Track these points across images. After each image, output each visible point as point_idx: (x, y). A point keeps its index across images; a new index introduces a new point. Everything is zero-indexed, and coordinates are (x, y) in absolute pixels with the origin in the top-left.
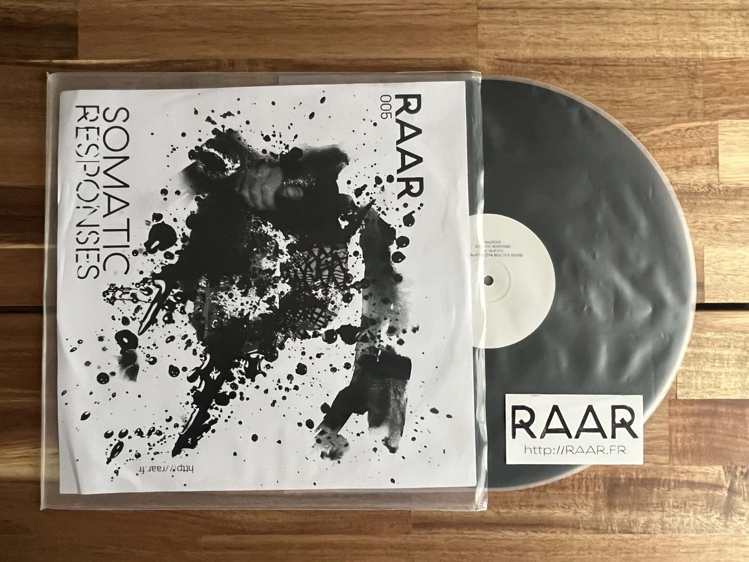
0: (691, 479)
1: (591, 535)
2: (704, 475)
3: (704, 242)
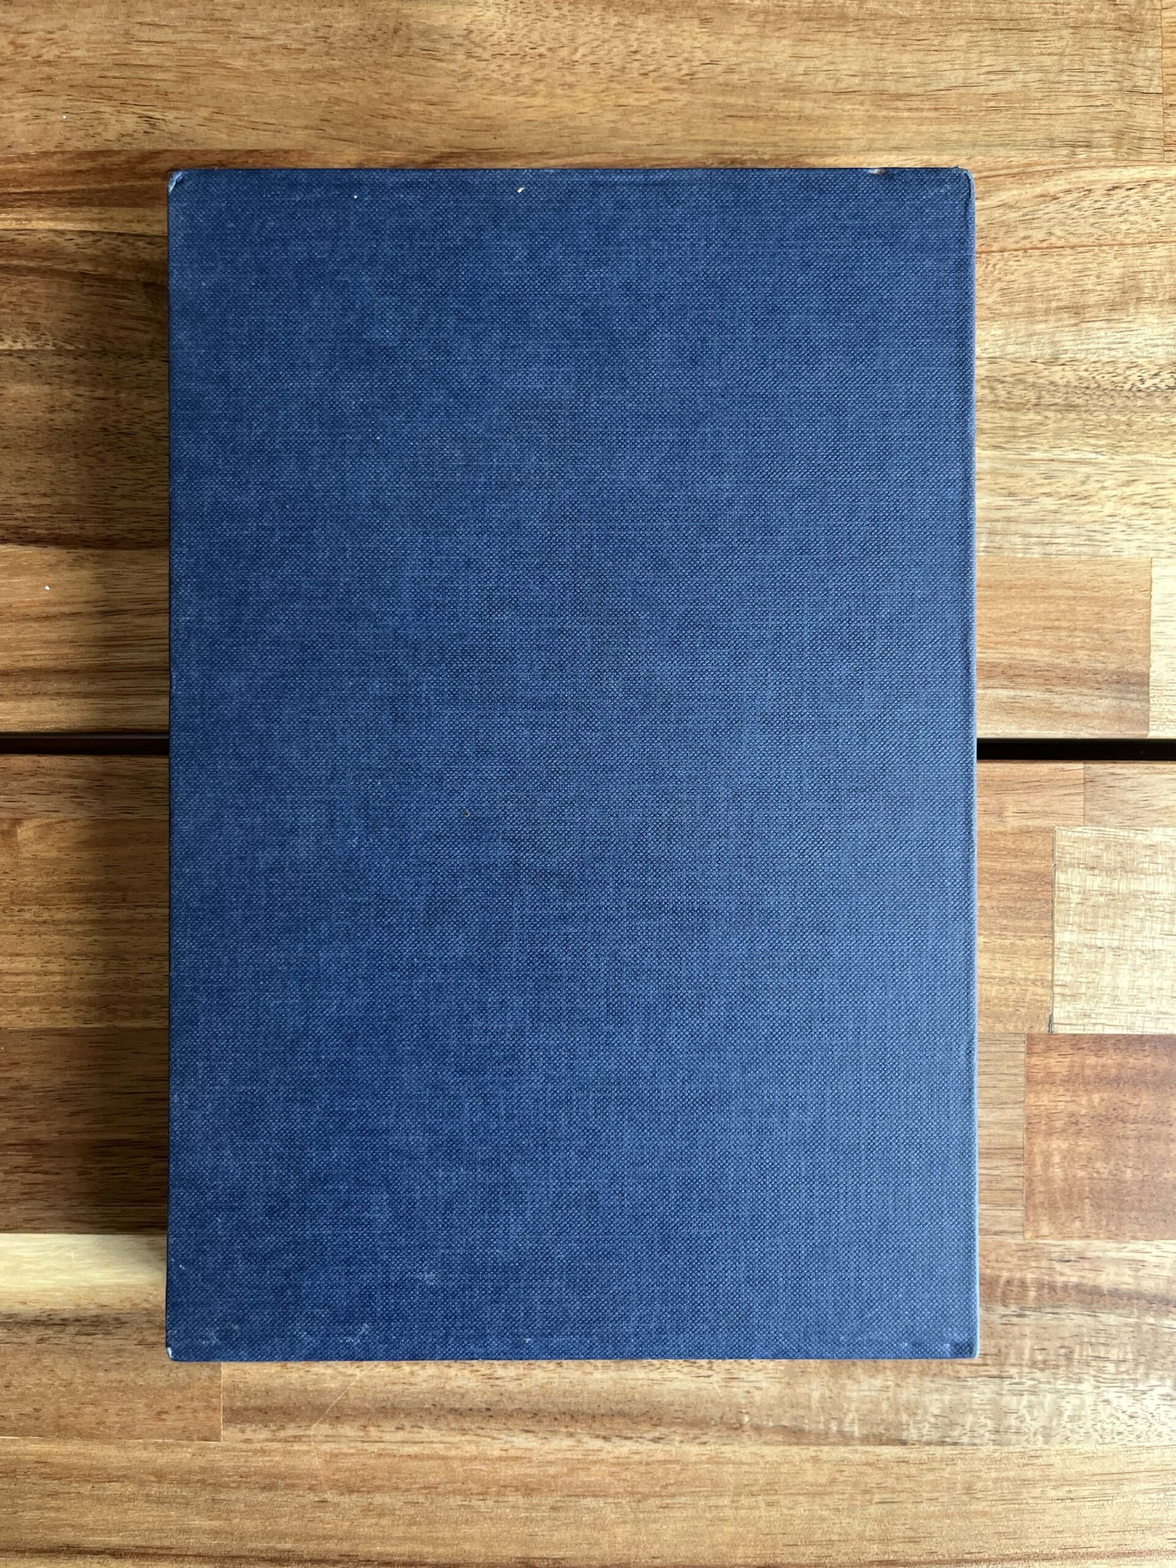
0: (1090, 1279)
1: (779, 1449)
2: (1131, 1269)
3: (1152, 546)
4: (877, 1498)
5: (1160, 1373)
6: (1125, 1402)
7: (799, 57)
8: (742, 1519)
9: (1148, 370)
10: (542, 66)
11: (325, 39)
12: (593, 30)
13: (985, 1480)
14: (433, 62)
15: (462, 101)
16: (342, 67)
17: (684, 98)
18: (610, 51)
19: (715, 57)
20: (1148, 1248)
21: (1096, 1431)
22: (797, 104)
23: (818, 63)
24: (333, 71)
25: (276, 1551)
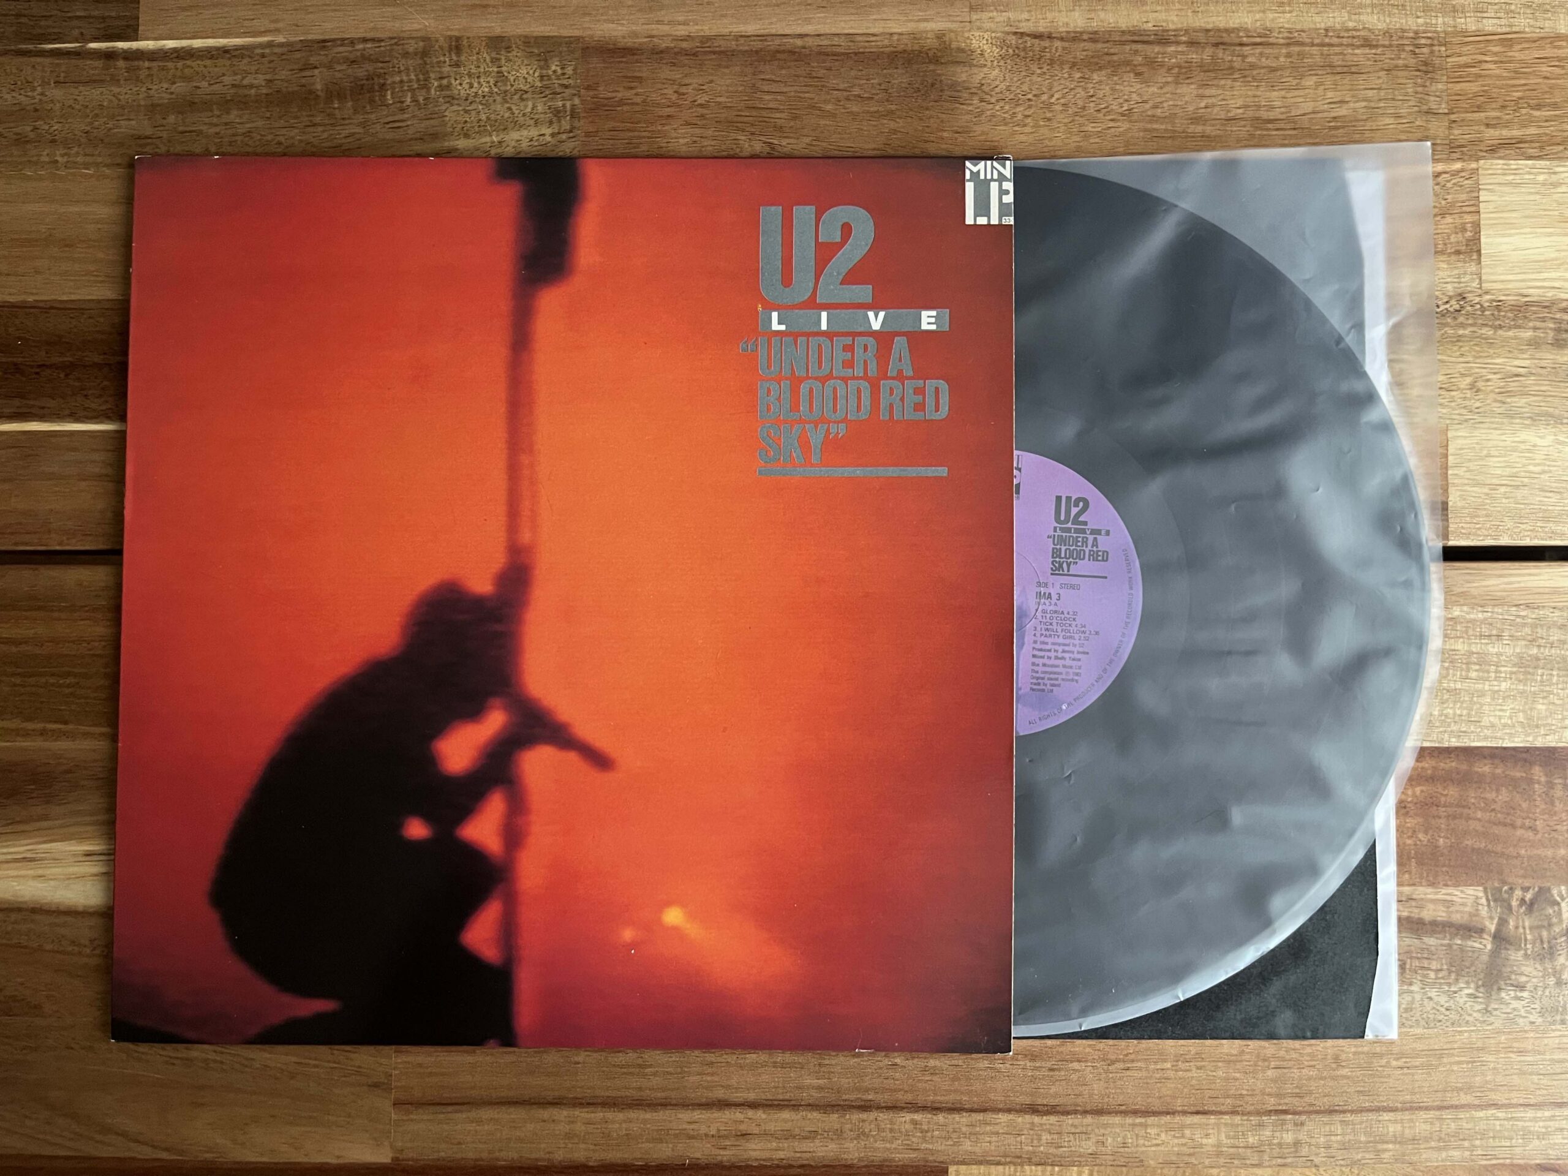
0: (1416, 913)
2: (1444, 906)
3: (1448, 416)
4: (1273, 1064)
5: (1466, 979)
6: (1443, 999)
7: (1202, 97)
8: (1180, 1078)
9: (1441, 299)
10: (1030, 107)
11: (886, 90)
12: (1062, 82)
13: (1347, 1053)
14: (957, 105)
15: (978, 129)
16: (897, 109)
17: (1126, 125)
18: (1075, 96)
19: (1145, 98)
20: (1457, 893)
21: (1423, 1019)
22: (1199, 129)
23: (1214, 100)
24: (892, 112)
25: (862, 1100)
